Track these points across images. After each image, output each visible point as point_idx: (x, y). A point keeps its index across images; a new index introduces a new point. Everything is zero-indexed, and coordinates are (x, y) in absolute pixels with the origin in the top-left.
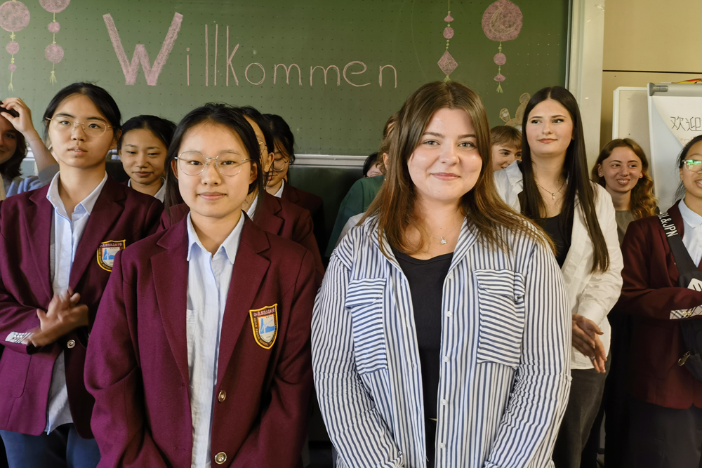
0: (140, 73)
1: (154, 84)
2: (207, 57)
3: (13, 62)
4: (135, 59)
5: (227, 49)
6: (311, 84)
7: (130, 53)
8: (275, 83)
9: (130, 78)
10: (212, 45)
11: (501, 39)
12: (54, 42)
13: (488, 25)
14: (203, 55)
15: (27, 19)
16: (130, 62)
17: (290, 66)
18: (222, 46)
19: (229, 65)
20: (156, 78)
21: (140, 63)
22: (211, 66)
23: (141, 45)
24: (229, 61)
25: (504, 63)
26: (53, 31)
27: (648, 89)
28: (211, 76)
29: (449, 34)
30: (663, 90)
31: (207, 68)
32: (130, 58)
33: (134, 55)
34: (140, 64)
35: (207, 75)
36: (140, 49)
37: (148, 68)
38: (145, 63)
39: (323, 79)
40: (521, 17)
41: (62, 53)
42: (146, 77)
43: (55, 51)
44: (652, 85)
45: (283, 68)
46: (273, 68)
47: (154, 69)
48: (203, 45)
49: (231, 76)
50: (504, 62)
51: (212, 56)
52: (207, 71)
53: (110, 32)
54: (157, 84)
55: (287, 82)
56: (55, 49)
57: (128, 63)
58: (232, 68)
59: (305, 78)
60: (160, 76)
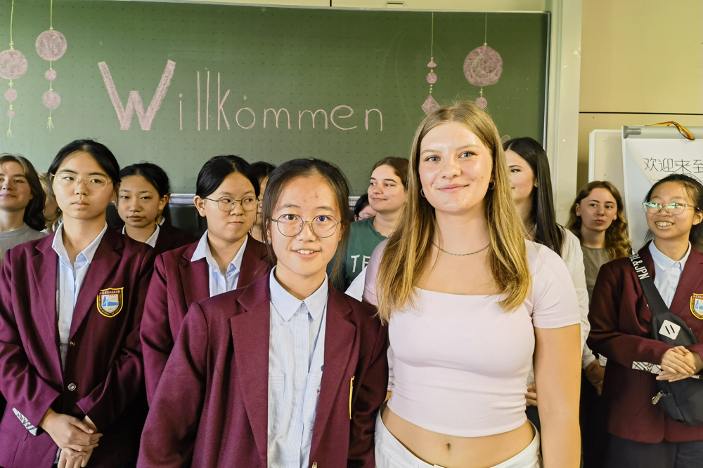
0: (135, 118)
1: (148, 129)
2: (199, 103)
3: (11, 109)
4: (130, 105)
5: (219, 95)
6: (300, 128)
7: (124, 99)
8: (264, 127)
9: (125, 124)
10: (203, 91)
11: (482, 83)
12: (51, 89)
13: (469, 70)
14: (195, 101)
15: (25, 67)
16: (125, 108)
17: (280, 111)
18: (214, 91)
19: (221, 110)
20: (150, 122)
21: (134, 109)
22: (203, 111)
23: (136, 92)
24: (220, 107)
26: (50, 78)
27: (622, 131)
28: (203, 120)
29: (432, 79)
30: (636, 133)
31: (199, 113)
32: (125, 105)
33: (129, 101)
35: (199, 120)
36: (134, 95)
37: (142, 113)
38: (139, 108)
39: (311, 123)
40: (501, 63)
41: (59, 100)
42: (141, 123)
43: (52, 98)
44: (626, 128)
45: (272, 112)
46: (263, 112)
47: (148, 114)
48: (196, 91)
49: (222, 120)
51: (203, 101)
52: (199, 116)
53: (105, 79)
54: (151, 128)
55: (277, 125)
56: (52, 96)
57: (123, 110)
58: (224, 113)
59: (294, 122)
60: (154, 121)
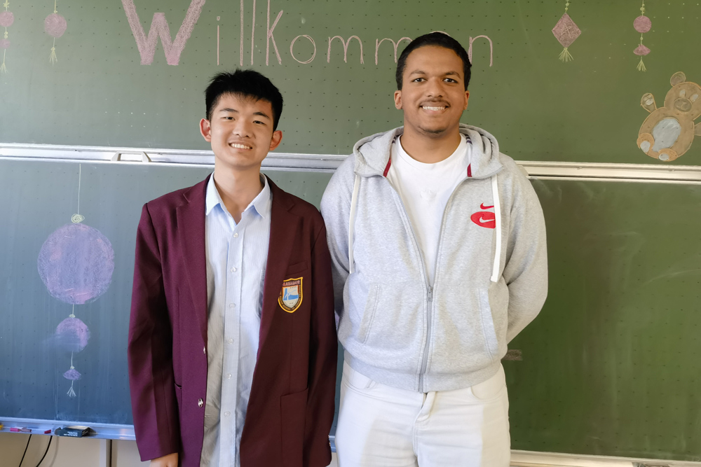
0: (159, 49)
2: (242, 28)
3: (6, 37)
4: (153, 30)
5: (268, 18)
6: (376, 62)
7: (146, 24)
8: (328, 61)
9: (146, 57)
10: (248, 12)
12: (55, 12)
14: (238, 25)
16: (147, 35)
17: (350, 39)
18: (261, 13)
19: (270, 39)
20: (179, 55)
21: (159, 36)
22: (247, 39)
23: (161, 14)
24: (270, 34)
25: (648, 30)
28: (247, 52)
31: (242, 42)
32: (146, 30)
33: (152, 25)
34: (159, 39)
35: (241, 51)
36: (159, 18)
37: (169, 42)
38: (165, 35)
39: (391, 55)
41: (65, 26)
42: (166, 55)
43: (56, 23)
45: (339, 41)
46: (327, 41)
47: (176, 44)
48: (238, 12)
49: (272, 52)
50: (648, 28)
51: (248, 26)
52: (242, 46)
54: (179, 63)
55: (345, 59)
56: (56, 20)
57: (144, 38)
58: (274, 42)
59: (369, 55)
60: (184, 53)
